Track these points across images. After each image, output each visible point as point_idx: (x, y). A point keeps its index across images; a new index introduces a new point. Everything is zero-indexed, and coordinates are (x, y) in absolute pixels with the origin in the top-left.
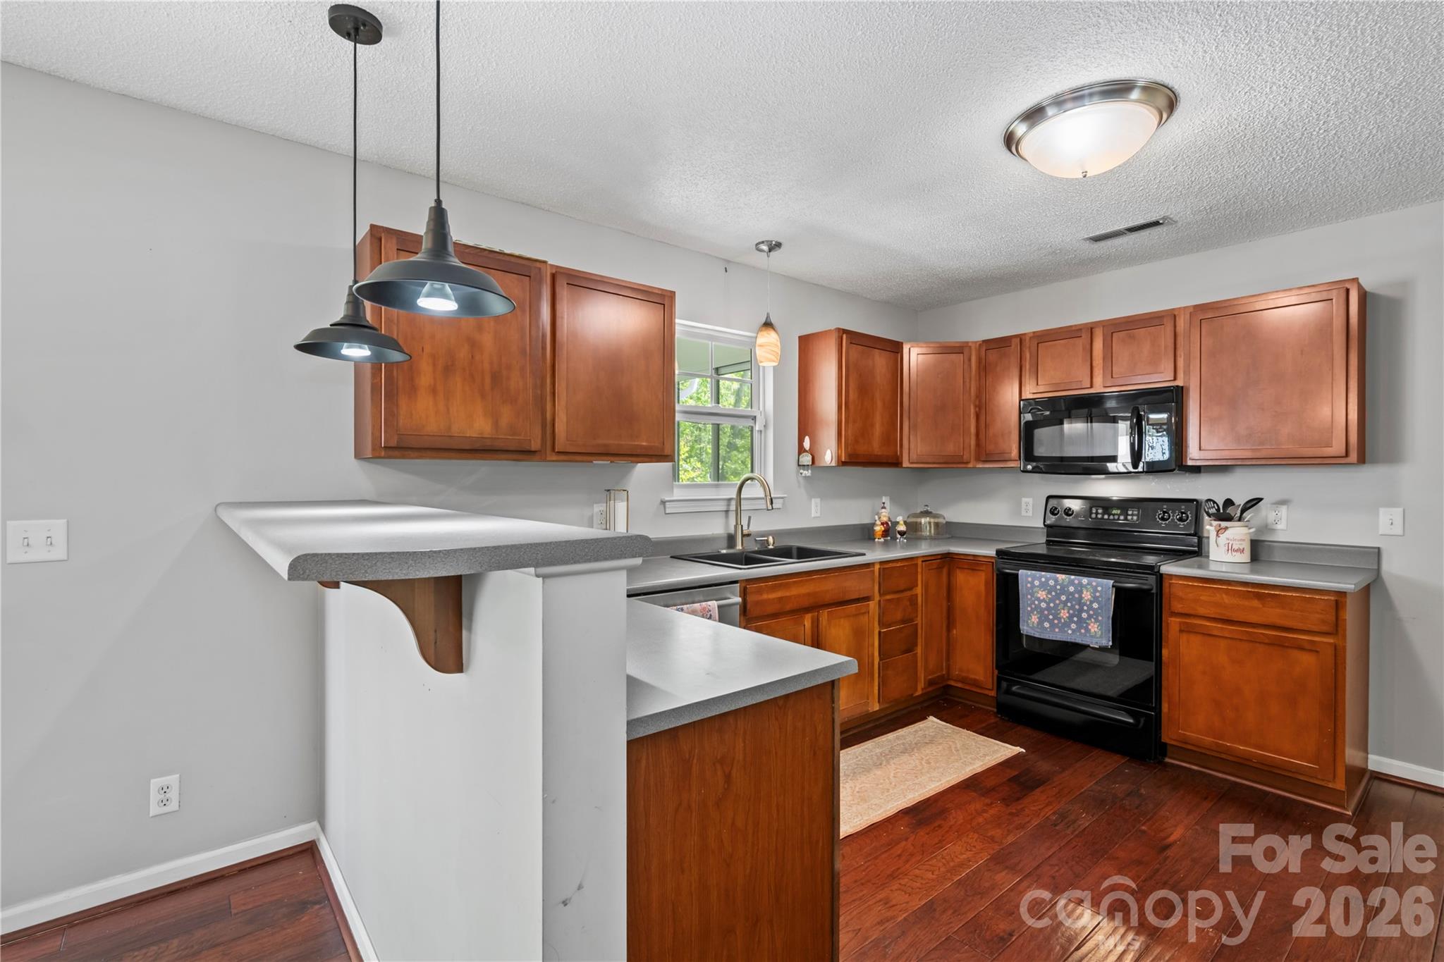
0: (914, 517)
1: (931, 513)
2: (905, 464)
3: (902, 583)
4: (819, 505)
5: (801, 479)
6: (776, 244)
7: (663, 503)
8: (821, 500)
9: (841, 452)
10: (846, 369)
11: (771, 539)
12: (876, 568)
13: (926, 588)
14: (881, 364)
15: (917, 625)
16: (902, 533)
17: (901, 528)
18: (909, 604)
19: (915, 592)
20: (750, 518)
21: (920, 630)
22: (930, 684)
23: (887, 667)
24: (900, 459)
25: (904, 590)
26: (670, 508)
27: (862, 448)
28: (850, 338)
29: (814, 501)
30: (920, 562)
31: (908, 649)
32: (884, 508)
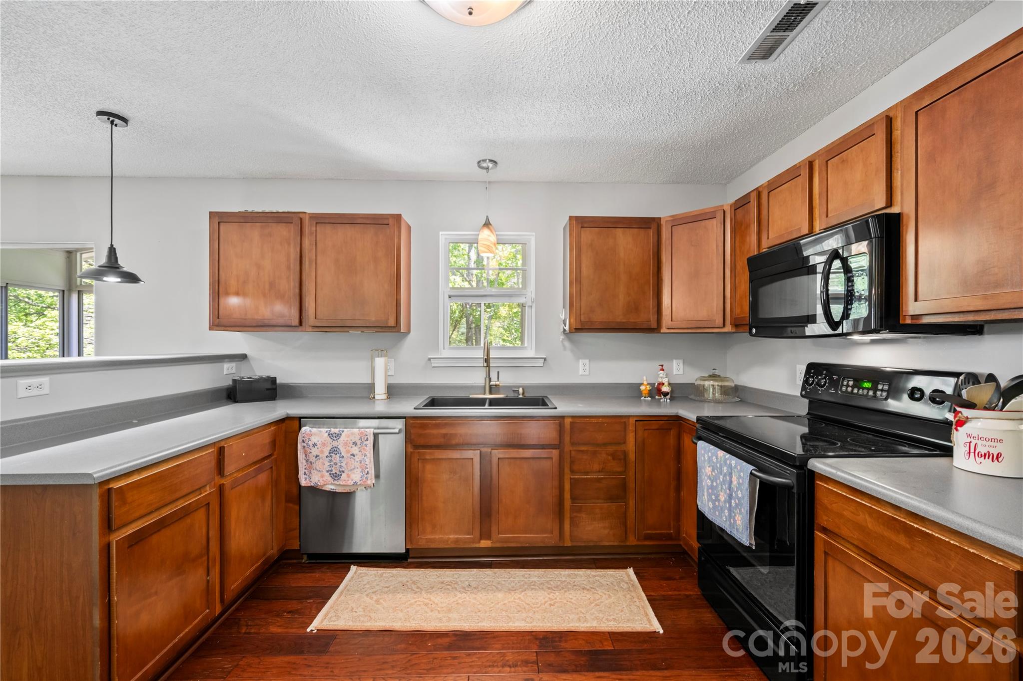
0: (701, 380)
1: (719, 376)
2: (663, 330)
3: (600, 437)
4: (587, 367)
5: (567, 344)
6: (491, 161)
7: (430, 359)
8: (589, 361)
9: (573, 320)
10: (577, 250)
11: (521, 390)
12: (568, 421)
13: (641, 447)
14: (624, 241)
15: (625, 478)
16: (666, 394)
17: (665, 389)
18: (610, 458)
19: (623, 447)
20: (498, 373)
21: (631, 485)
22: (649, 537)
23: (580, 510)
24: (654, 325)
25: (605, 445)
26: (435, 363)
27: (599, 317)
28: (580, 223)
29: (581, 362)
30: (632, 421)
31: (611, 499)
32: (663, 370)
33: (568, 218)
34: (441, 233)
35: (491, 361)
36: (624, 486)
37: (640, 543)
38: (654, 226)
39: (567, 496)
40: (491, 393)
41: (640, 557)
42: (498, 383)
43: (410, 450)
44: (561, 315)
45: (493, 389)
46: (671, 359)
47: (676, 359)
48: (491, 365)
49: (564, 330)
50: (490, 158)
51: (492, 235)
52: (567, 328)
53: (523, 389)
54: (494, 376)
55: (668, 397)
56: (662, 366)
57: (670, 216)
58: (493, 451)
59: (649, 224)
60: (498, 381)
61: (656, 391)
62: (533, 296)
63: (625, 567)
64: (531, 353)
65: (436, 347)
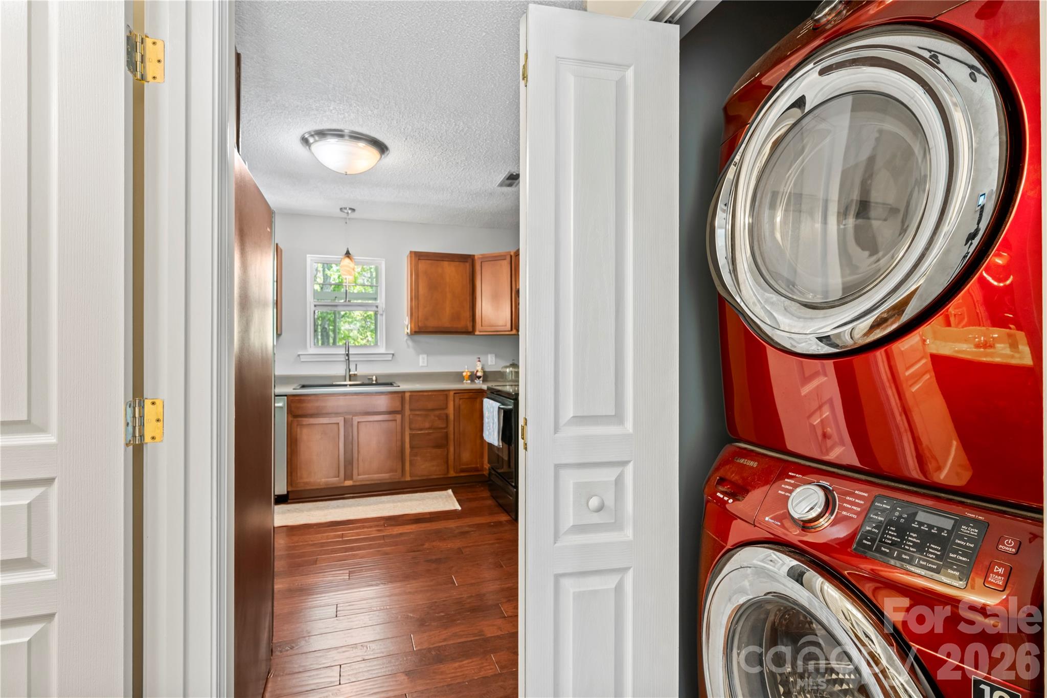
2: (477, 333)
3: (430, 405)
4: (426, 359)
5: (410, 343)
6: (350, 209)
7: (299, 355)
8: (427, 356)
9: (413, 326)
10: (416, 275)
11: (374, 378)
12: (407, 395)
13: (458, 410)
14: (450, 271)
15: (447, 432)
16: (479, 377)
17: (479, 374)
18: (436, 418)
19: (445, 411)
20: (356, 365)
21: (451, 436)
22: (463, 471)
23: (416, 455)
24: (470, 329)
25: (433, 410)
26: (303, 359)
27: (432, 323)
28: (418, 257)
29: (421, 357)
30: (452, 393)
31: (438, 446)
32: (479, 361)
33: (409, 252)
34: (308, 255)
35: (350, 356)
36: (446, 437)
37: (457, 475)
38: (470, 261)
39: (407, 445)
40: (350, 380)
41: (457, 485)
42: (356, 373)
43: (291, 419)
44: (405, 323)
45: (352, 378)
46: (486, 353)
47: (491, 353)
48: (350, 359)
49: (408, 333)
50: (350, 207)
51: (352, 263)
52: (409, 331)
53: (376, 377)
54: (352, 367)
55: (481, 379)
56: (479, 358)
57: (481, 255)
58: (354, 417)
59: (467, 260)
60: (356, 370)
61: (473, 377)
62: (384, 306)
63: (446, 489)
64: (382, 350)
65: (305, 347)
